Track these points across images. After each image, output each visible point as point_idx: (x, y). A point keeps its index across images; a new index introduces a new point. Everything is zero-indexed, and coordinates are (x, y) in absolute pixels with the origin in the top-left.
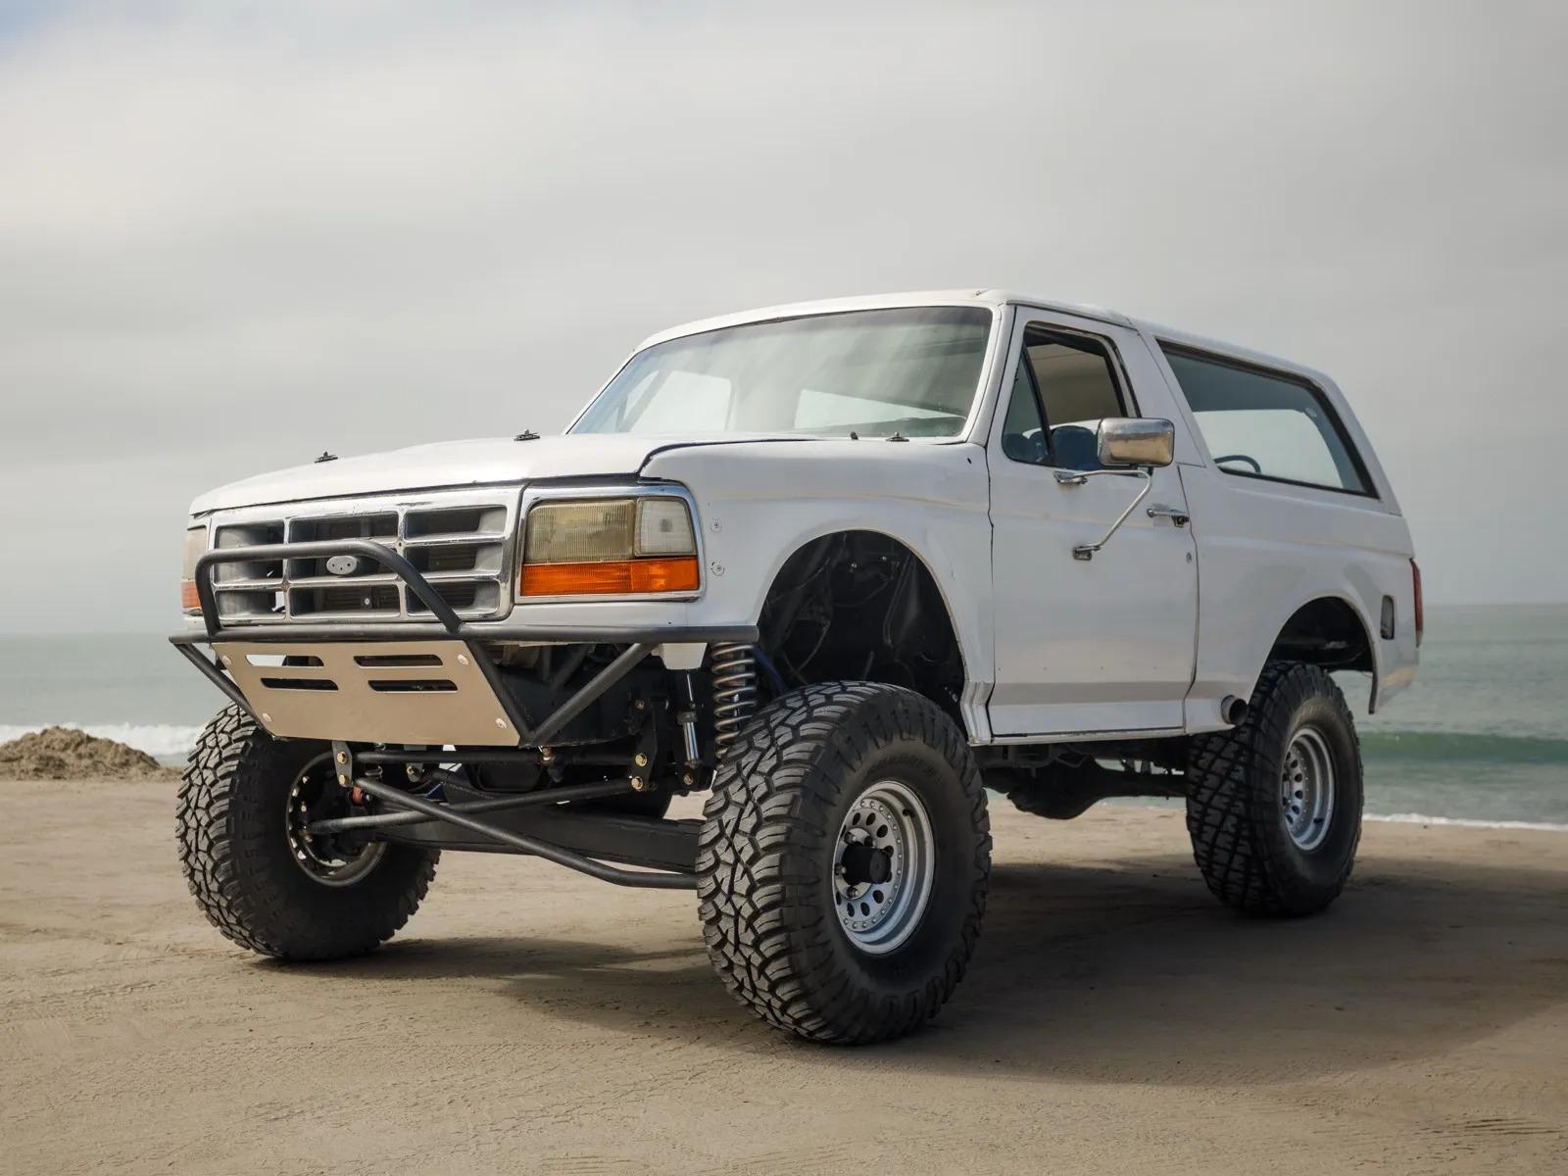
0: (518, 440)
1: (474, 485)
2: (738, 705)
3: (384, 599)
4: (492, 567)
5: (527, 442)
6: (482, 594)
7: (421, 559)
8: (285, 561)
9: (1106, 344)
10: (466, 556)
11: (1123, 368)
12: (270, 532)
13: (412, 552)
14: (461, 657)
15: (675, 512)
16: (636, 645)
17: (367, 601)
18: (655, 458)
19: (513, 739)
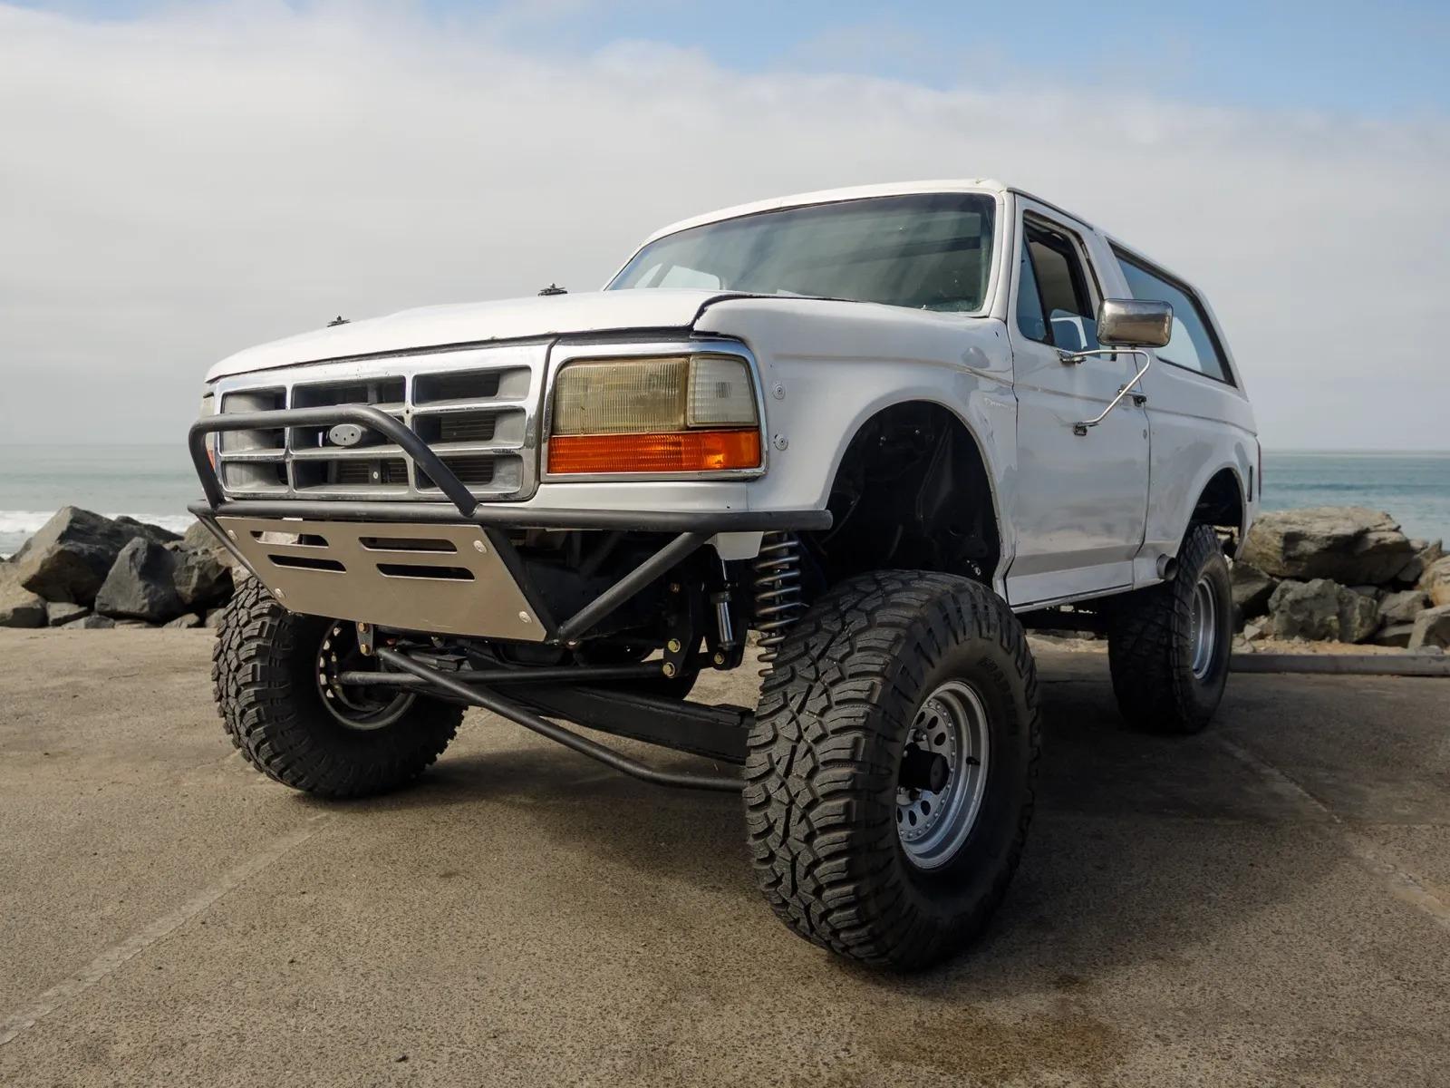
0: (542, 294)
1: (493, 342)
2: (779, 592)
3: (392, 472)
4: (514, 437)
5: (552, 297)
6: (503, 471)
7: (431, 428)
8: (288, 430)
9: (1073, 238)
10: (483, 425)
11: (1089, 262)
12: (273, 398)
13: (420, 420)
14: (478, 543)
15: (735, 374)
16: (686, 534)
17: (376, 475)
18: (710, 308)
19: (538, 634)
